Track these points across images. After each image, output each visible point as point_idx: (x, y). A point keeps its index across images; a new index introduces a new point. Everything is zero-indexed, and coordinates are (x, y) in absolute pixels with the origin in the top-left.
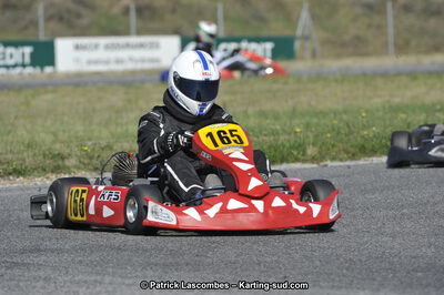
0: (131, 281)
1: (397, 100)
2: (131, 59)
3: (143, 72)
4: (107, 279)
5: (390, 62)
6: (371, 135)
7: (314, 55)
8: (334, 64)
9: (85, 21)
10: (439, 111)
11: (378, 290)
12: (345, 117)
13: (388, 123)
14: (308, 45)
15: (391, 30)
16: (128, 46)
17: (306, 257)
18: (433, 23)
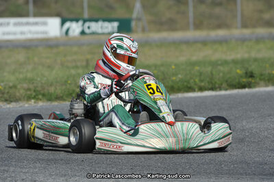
1: (194, 58)
2: (30, 32)
3: (37, 40)
4: (12, 169)
5: (191, 34)
6: (178, 80)
7: (144, 30)
8: (156, 36)
10: (222, 65)
12: (162, 68)
13: (188, 72)
14: (140, 24)
15: (191, 14)
16: (28, 24)
18: (217, 10)
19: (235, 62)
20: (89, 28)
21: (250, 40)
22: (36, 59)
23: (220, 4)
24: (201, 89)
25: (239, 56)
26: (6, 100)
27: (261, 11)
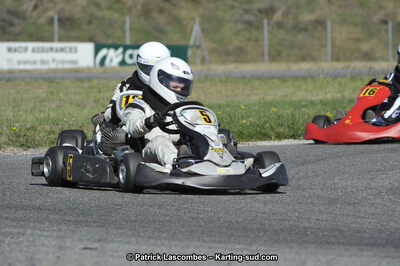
0: (49, 234)
1: (269, 98)
2: (54, 60)
3: (63, 70)
4: (29, 231)
5: (266, 67)
6: (249, 124)
7: (203, 61)
8: (220, 69)
9: (17, 29)
10: (304, 106)
11: (251, 244)
12: (228, 109)
13: (262, 114)
14: (198, 52)
15: (266, 43)
16: (51, 50)
17: (193, 218)
18: (300, 37)
19: (323, 103)
20: (131, 56)
21: (344, 76)
22: (61, 95)
23: (305, 30)
24: (279, 137)
25: (329, 96)
26: (22, 145)
27: (358, 40)
